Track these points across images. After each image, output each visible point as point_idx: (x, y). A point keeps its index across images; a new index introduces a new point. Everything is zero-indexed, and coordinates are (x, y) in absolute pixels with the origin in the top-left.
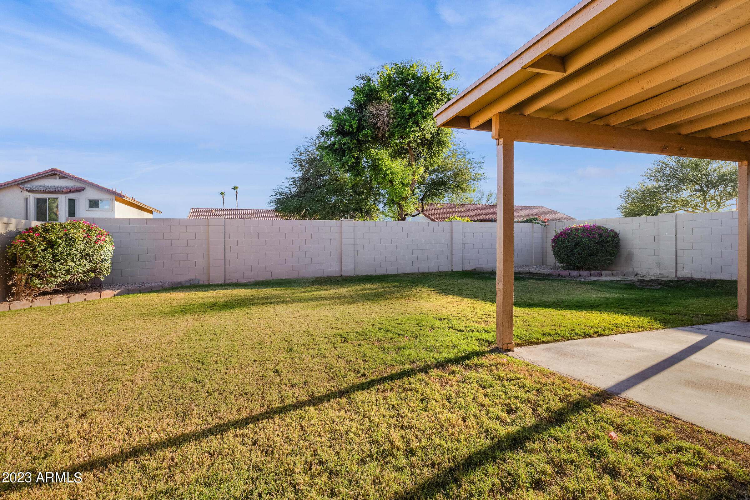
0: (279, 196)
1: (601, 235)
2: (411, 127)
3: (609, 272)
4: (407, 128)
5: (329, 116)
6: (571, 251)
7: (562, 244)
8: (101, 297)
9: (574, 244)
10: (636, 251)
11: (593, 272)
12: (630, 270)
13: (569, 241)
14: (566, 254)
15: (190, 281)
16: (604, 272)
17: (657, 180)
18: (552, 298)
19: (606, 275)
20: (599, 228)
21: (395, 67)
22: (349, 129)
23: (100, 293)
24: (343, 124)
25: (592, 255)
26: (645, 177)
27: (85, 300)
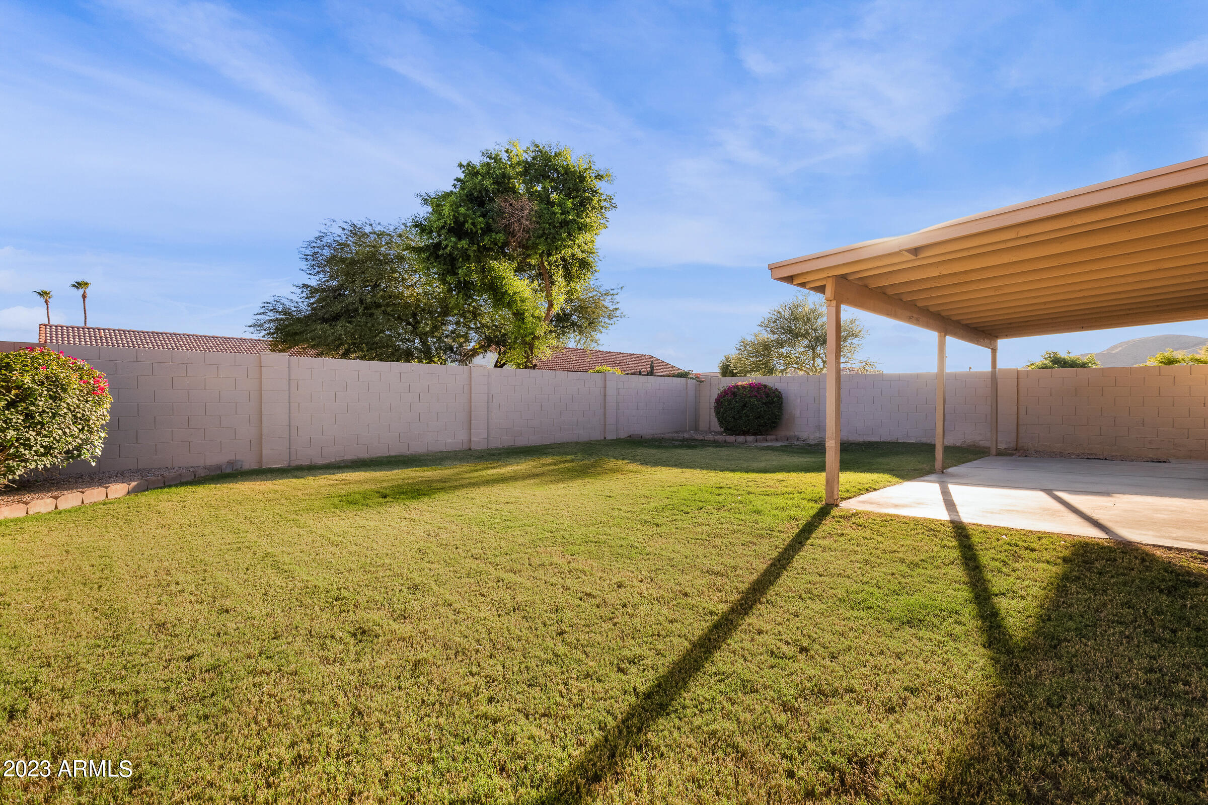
0: (271, 315)
1: (768, 395)
2: (564, 240)
3: (773, 437)
4: (559, 240)
5: (426, 201)
6: (738, 413)
7: (728, 405)
8: (107, 497)
9: (742, 404)
10: (797, 413)
11: (758, 437)
12: (792, 434)
13: (736, 401)
14: (733, 417)
15: (231, 463)
16: (769, 437)
17: (773, 332)
18: (762, 465)
19: (771, 441)
20: (765, 386)
21: (534, 148)
22: (471, 229)
23: (106, 488)
24: (462, 219)
25: (759, 417)
26: (761, 329)
27: (83, 502)
